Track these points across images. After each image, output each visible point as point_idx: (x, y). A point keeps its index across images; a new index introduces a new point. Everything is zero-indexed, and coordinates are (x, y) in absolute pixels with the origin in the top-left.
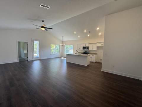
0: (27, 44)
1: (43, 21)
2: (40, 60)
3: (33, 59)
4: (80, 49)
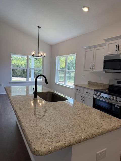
4: (94, 70)
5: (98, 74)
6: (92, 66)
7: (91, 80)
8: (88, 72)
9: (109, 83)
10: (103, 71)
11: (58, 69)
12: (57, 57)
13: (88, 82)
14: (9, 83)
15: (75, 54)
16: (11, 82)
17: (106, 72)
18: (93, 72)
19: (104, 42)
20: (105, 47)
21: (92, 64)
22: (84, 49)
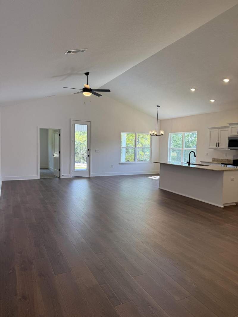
0: (59, 135)
1: (87, 74)
2: (89, 178)
3: (72, 175)
4: (220, 147)
5: (223, 151)
6: (218, 144)
7: (215, 157)
8: (213, 150)
9: (234, 158)
10: (228, 148)
11: (171, 148)
12: (169, 133)
13: (213, 159)
14: (119, 164)
15: (197, 132)
16: (121, 163)
17: (230, 149)
18: (218, 149)
19: (228, 125)
20: (230, 129)
21: (218, 143)
22: (209, 129)
